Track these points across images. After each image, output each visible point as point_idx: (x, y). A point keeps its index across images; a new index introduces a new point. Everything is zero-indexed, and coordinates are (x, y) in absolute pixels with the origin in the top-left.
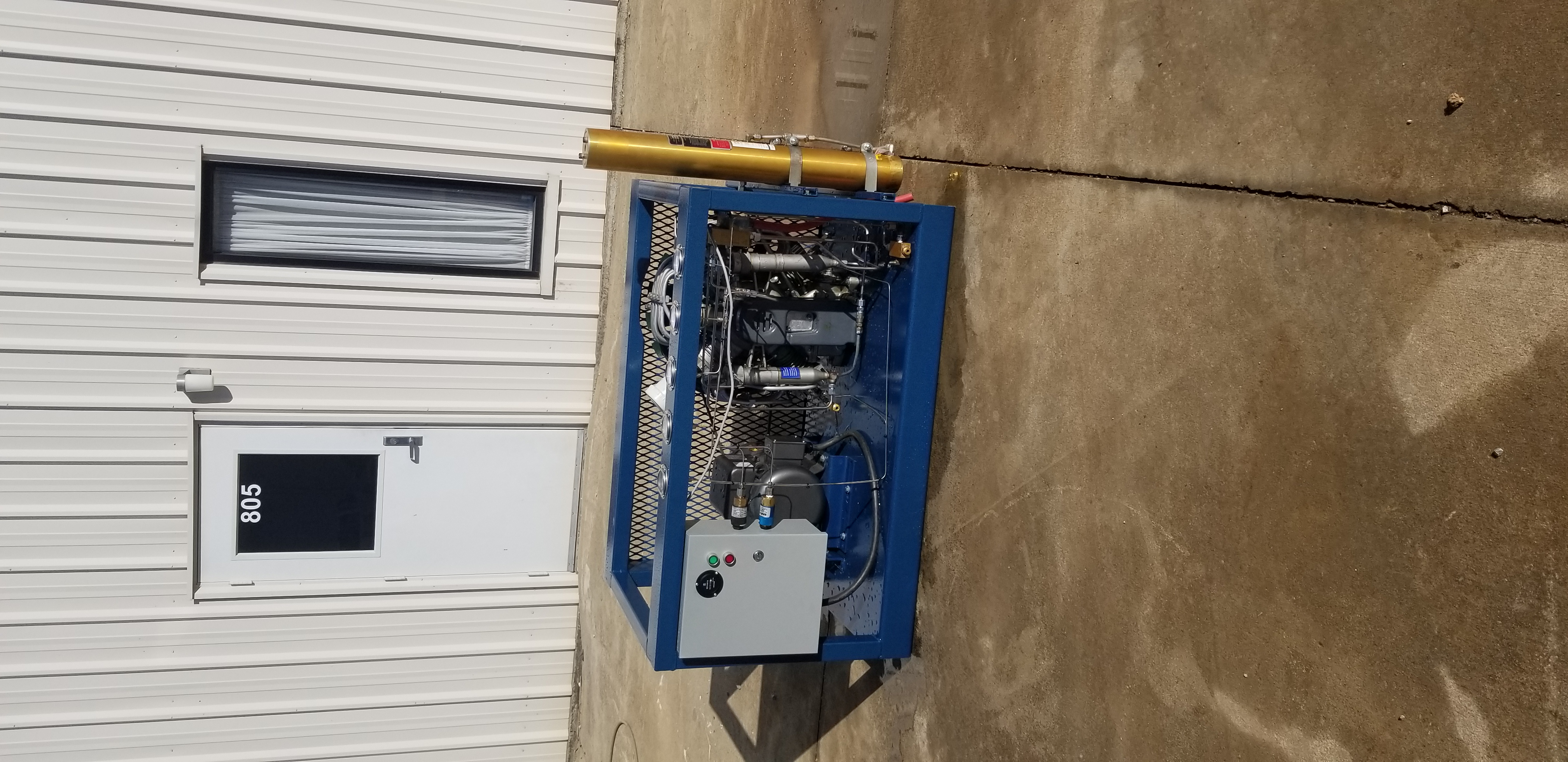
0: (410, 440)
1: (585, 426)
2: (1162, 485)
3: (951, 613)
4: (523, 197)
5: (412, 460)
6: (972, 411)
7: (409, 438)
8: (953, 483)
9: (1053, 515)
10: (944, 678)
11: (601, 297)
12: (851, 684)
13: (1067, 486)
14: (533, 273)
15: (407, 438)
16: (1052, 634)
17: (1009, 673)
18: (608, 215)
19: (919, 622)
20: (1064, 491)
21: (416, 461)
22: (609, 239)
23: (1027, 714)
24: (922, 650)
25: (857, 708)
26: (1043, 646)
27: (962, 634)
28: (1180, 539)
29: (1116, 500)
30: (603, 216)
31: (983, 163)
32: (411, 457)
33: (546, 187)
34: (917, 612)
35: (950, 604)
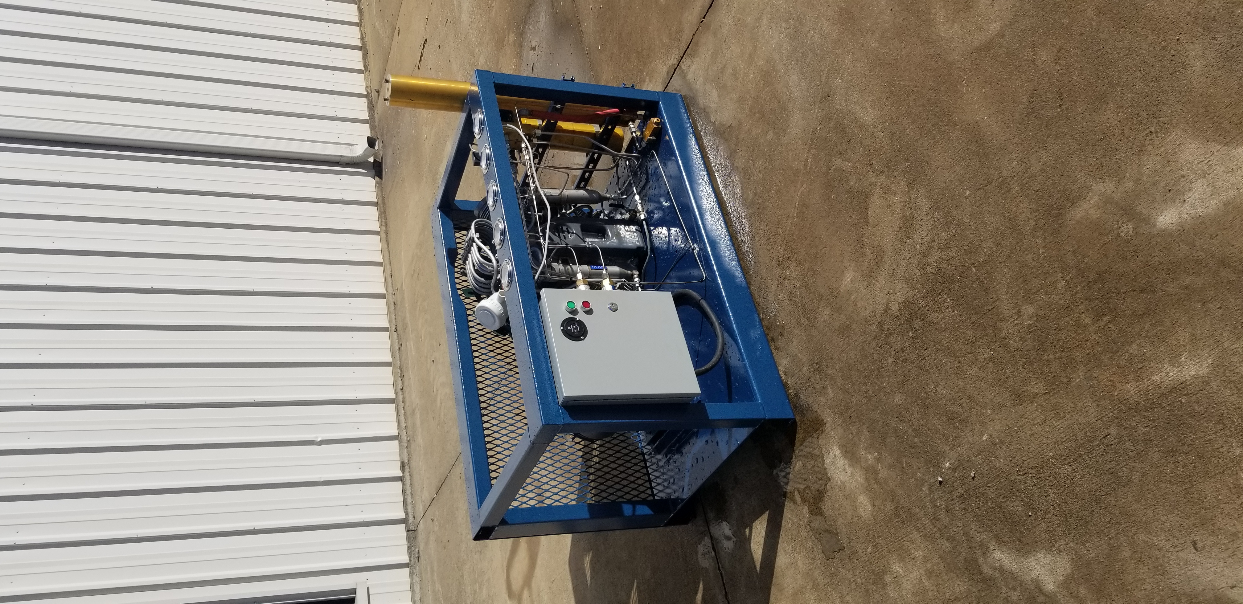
3: (809, 319)
9: (843, 103)
10: (831, 379)
13: (841, 71)
16: (889, 168)
17: (877, 260)
20: (841, 78)
23: (908, 257)
26: (889, 189)
27: (826, 313)
33: (355, 597)
35: (804, 316)
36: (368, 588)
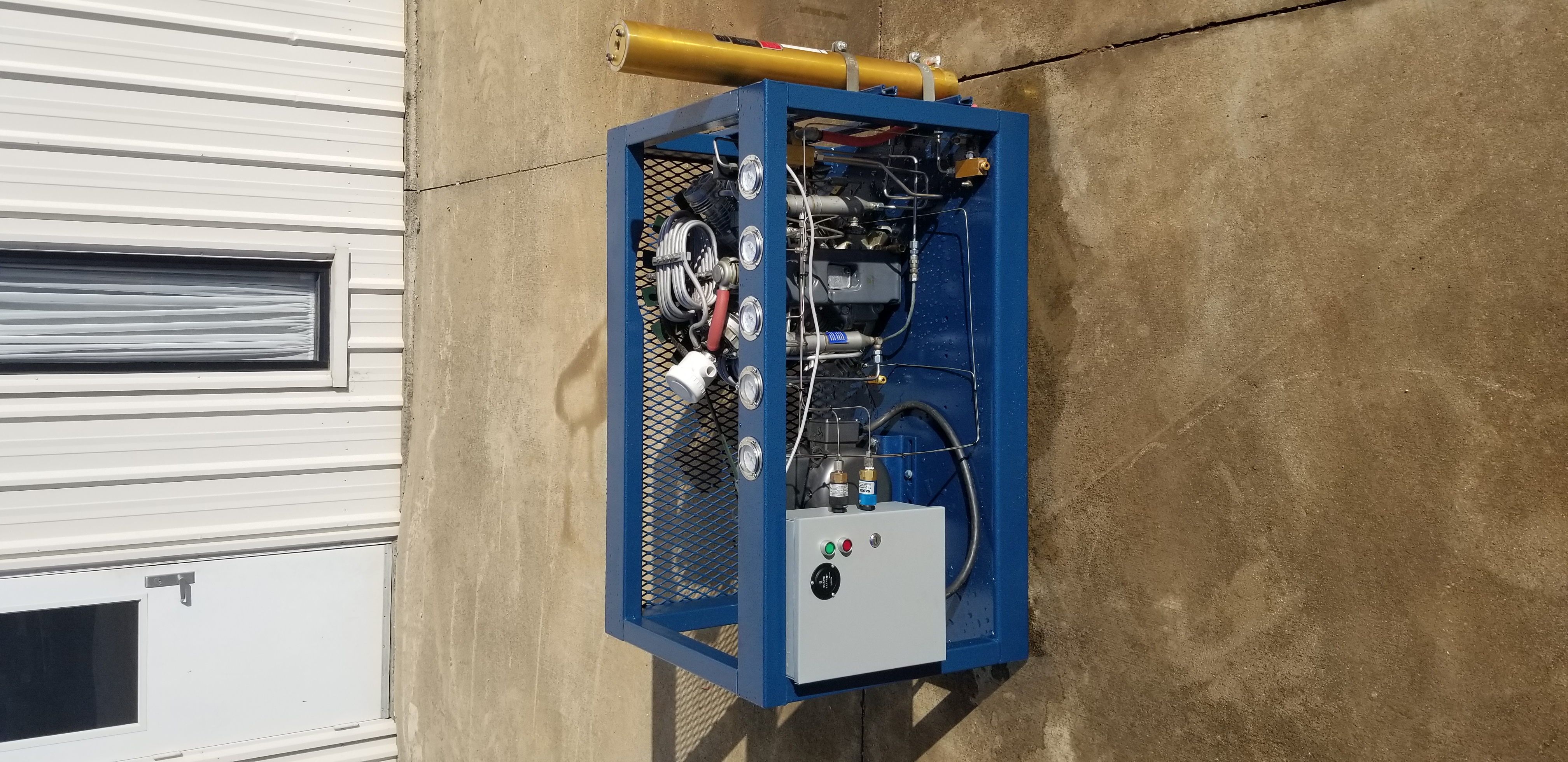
0: (179, 578)
1: (394, 538)
2: (1467, 329)
3: (1095, 585)
4: (303, 277)
5: (183, 603)
6: (1098, 337)
7: (177, 574)
8: (1073, 430)
9: (1272, 417)
10: (1094, 668)
11: (405, 385)
12: (914, 723)
13: (1290, 377)
14: (321, 362)
15: (175, 576)
16: (1292, 559)
17: (1218, 629)
18: (407, 290)
19: (1036, 613)
20: (1286, 385)
21: (188, 604)
22: (411, 317)
23: (1261, 670)
24: (1047, 646)
25: (931, 749)
26: (1278, 580)
27: (1122, 605)
28: (1513, 384)
29: (1385, 368)
30: (401, 292)
31: (1071, 53)
32: (183, 598)
33: (332, 262)
34: (1031, 601)
35: (1090, 576)
36: (350, 254)
